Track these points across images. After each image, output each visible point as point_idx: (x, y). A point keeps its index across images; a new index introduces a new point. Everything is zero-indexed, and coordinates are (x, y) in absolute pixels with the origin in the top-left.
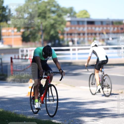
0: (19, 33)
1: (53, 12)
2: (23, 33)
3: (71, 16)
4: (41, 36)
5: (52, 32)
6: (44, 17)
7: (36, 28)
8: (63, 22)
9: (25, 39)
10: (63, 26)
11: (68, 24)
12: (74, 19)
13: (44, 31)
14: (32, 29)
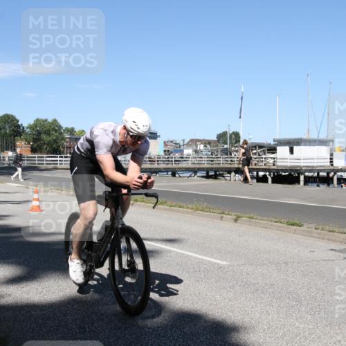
0: (29, 146)
1: (56, 131)
2: (32, 145)
3: (71, 134)
4: (46, 148)
5: (54, 146)
6: (49, 134)
7: (42, 142)
8: (63, 139)
9: (34, 150)
10: (63, 141)
11: (68, 140)
12: (73, 137)
13: (48, 145)
14: (39, 143)
